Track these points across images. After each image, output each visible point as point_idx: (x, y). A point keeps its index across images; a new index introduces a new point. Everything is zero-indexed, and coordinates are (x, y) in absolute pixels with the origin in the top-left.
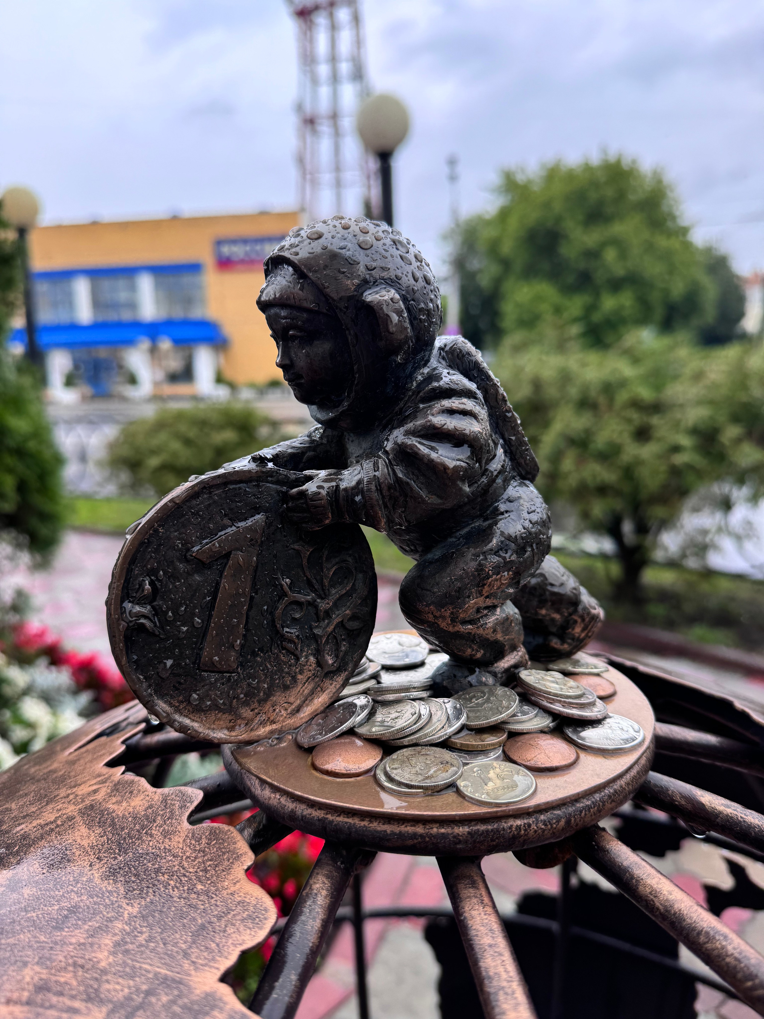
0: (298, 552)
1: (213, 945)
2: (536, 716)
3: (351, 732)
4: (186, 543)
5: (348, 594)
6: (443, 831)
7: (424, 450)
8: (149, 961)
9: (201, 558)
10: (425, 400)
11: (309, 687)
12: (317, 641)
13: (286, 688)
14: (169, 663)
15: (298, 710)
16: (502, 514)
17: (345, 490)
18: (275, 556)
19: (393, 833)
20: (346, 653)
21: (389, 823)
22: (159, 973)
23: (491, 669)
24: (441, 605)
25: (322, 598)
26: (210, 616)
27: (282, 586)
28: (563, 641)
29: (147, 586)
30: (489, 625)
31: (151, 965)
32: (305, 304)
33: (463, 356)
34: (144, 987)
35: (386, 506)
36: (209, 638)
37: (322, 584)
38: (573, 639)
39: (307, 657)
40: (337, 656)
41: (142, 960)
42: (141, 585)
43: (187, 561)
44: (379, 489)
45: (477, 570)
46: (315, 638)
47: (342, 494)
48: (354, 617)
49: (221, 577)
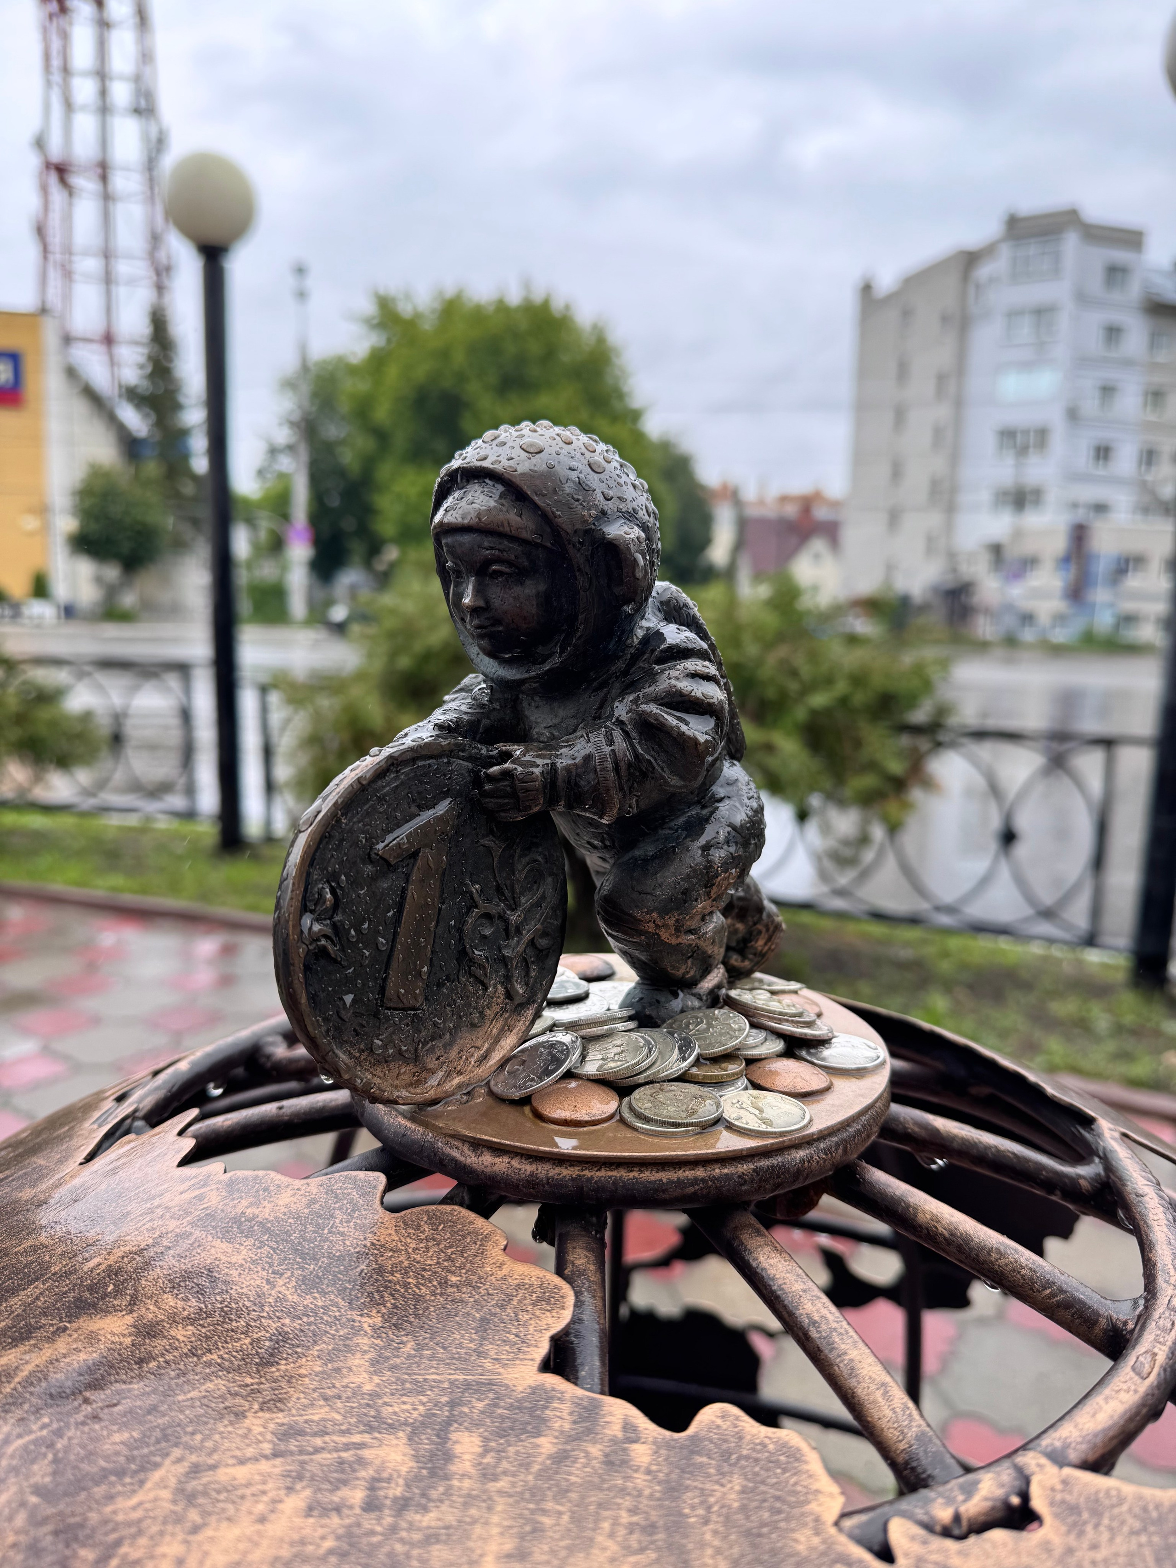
0: (488, 849)
1: (512, 1337)
2: (766, 1040)
3: (569, 1075)
4: (371, 838)
5: (538, 904)
6: (726, 1171)
7: (672, 721)
8: (433, 1370)
9: (386, 856)
10: (661, 661)
11: (500, 1023)
12: (506, 965)
13: (474, 1026)
14: (349, 999)
15: (485, 1057)
16: (721, 800)
17: (567, 769)
18: (464, 854)
20: (536, 978)
21: (664, 1170)
22: (457, 1380)
23: (695, 991)
24: (664, 911)
25: (513, 910)
26: (395, 934)
27: (471, 894)
28: (744, 957)
29: (329, 896)
30: (710, 934)
31: (438, 1374)
32: (525, 535)
33: (681, 608)
34: (444, 1399)
35: (621, 789)
36: (394, 964)
37: (513, 891)
38: (755, 954)
39: (495, 986)
40: (527, 984)
41: (422, 1372)
42: (321, 893)
43: (371, 861)
44: (617, 768)
45: (706, 867)
46: (504, 961)
47: (561, 774)
48: (545, 934)
49: (407, 882)
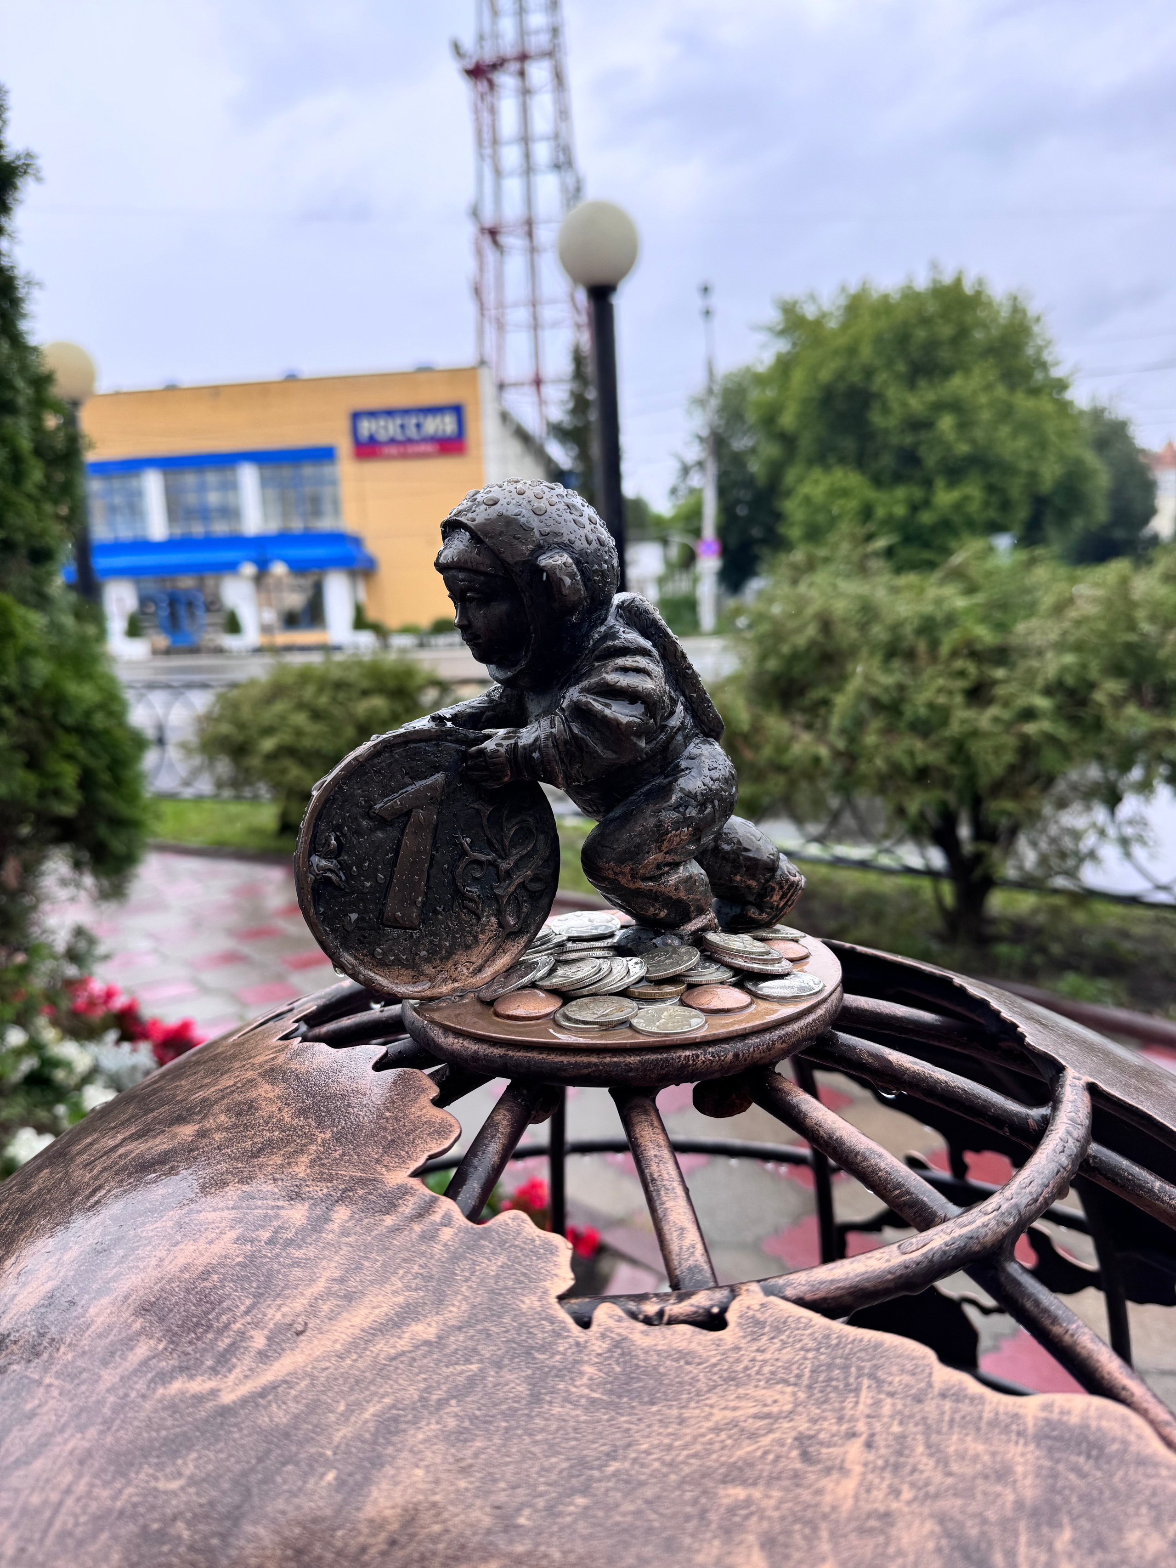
0: (478, 811)
1: (403, 1153)
2: (718, 969)
3: (533, 985)
4: (369, 801)
5: (529, 855)
6: (615, 1059)
7: (598, 706)
9: (382, 814)
10: (599, 658)
11: (491, 946)
12: (498, 902)
13: (468, 947)
14: (354, 916)
15: (480, 970)
16: (683, 770)
17: (524, 747)
18: (455, 815)
19: (569, 1064)
20: (528, 915)
22: (355, 1176)
23: (677, 931)
24: (621, 861)
25: (503, 859)
26: (392, 872)
27: (462, 844)
28: (762, 911)
29: (333, 842)
30: (671, 883)
31: (346, 1171)
32: (482, 568)
33: (641, 613)
34: (342, 1187)
35: (563, 762)
36: (391, 894)
37: (502, 843)
38: (772, 908)
39: (488, 917)
40: (519, 918)
41: (337, 1169)
42: (328, 840)
43: (370, 818)
44: (556, 746)
45: (656, 826)
46: (497, 898)
47: (520, 750)
48: (535, 879)
49: (402, 835)
